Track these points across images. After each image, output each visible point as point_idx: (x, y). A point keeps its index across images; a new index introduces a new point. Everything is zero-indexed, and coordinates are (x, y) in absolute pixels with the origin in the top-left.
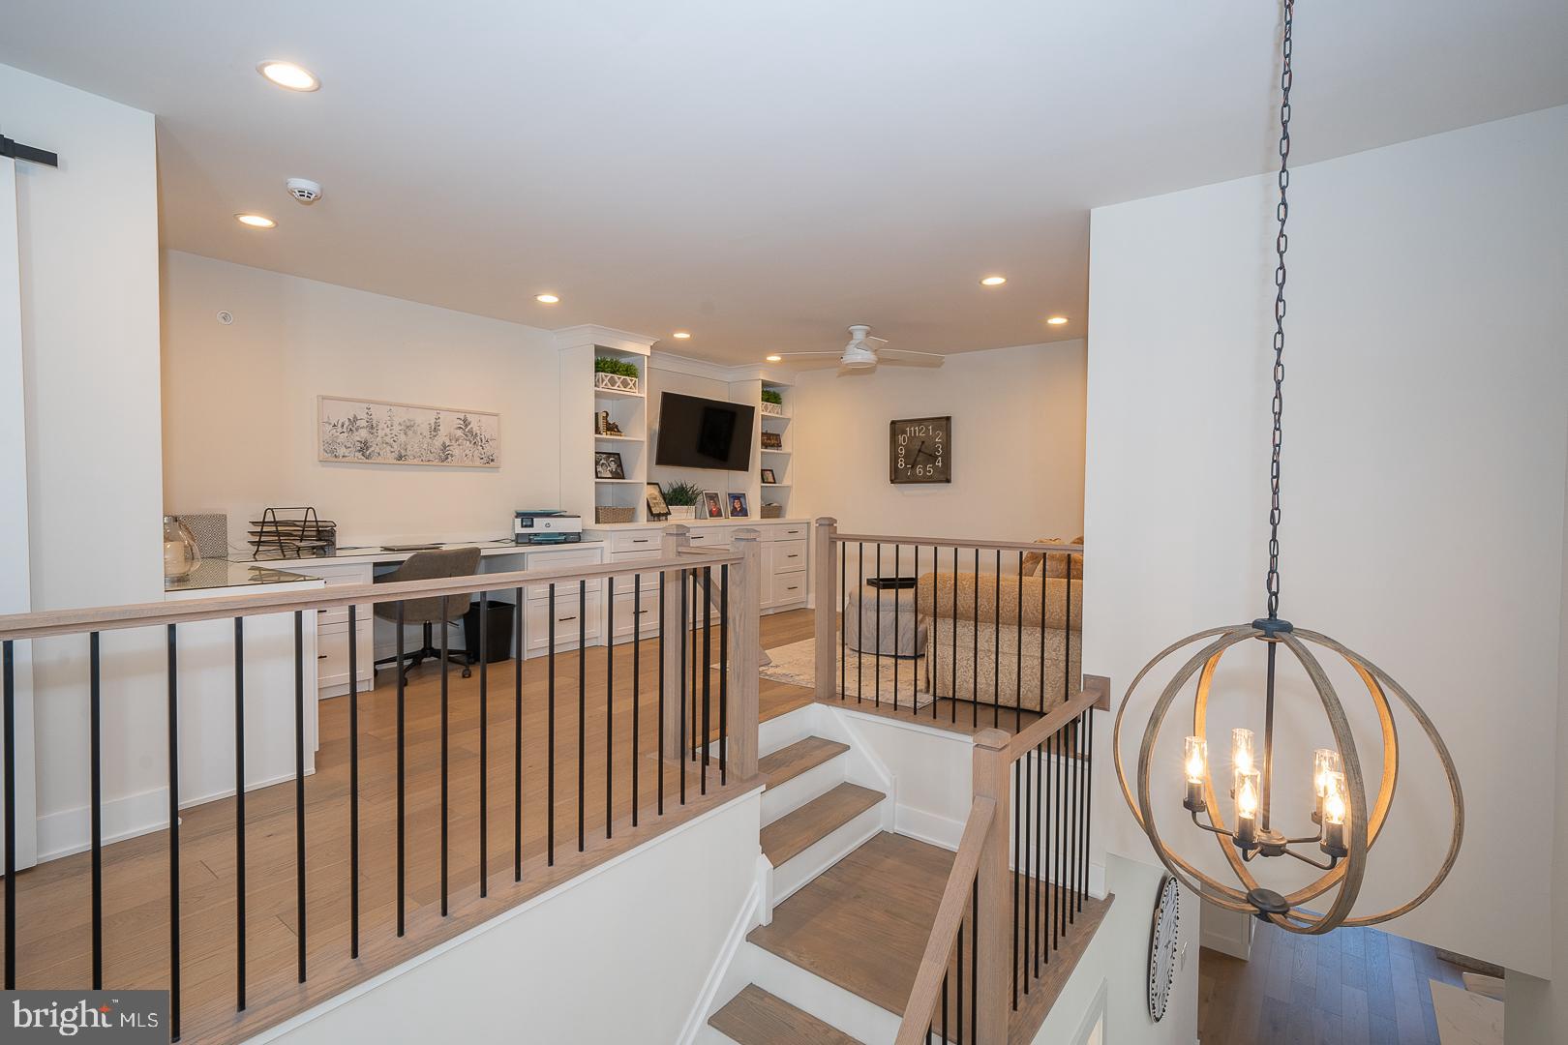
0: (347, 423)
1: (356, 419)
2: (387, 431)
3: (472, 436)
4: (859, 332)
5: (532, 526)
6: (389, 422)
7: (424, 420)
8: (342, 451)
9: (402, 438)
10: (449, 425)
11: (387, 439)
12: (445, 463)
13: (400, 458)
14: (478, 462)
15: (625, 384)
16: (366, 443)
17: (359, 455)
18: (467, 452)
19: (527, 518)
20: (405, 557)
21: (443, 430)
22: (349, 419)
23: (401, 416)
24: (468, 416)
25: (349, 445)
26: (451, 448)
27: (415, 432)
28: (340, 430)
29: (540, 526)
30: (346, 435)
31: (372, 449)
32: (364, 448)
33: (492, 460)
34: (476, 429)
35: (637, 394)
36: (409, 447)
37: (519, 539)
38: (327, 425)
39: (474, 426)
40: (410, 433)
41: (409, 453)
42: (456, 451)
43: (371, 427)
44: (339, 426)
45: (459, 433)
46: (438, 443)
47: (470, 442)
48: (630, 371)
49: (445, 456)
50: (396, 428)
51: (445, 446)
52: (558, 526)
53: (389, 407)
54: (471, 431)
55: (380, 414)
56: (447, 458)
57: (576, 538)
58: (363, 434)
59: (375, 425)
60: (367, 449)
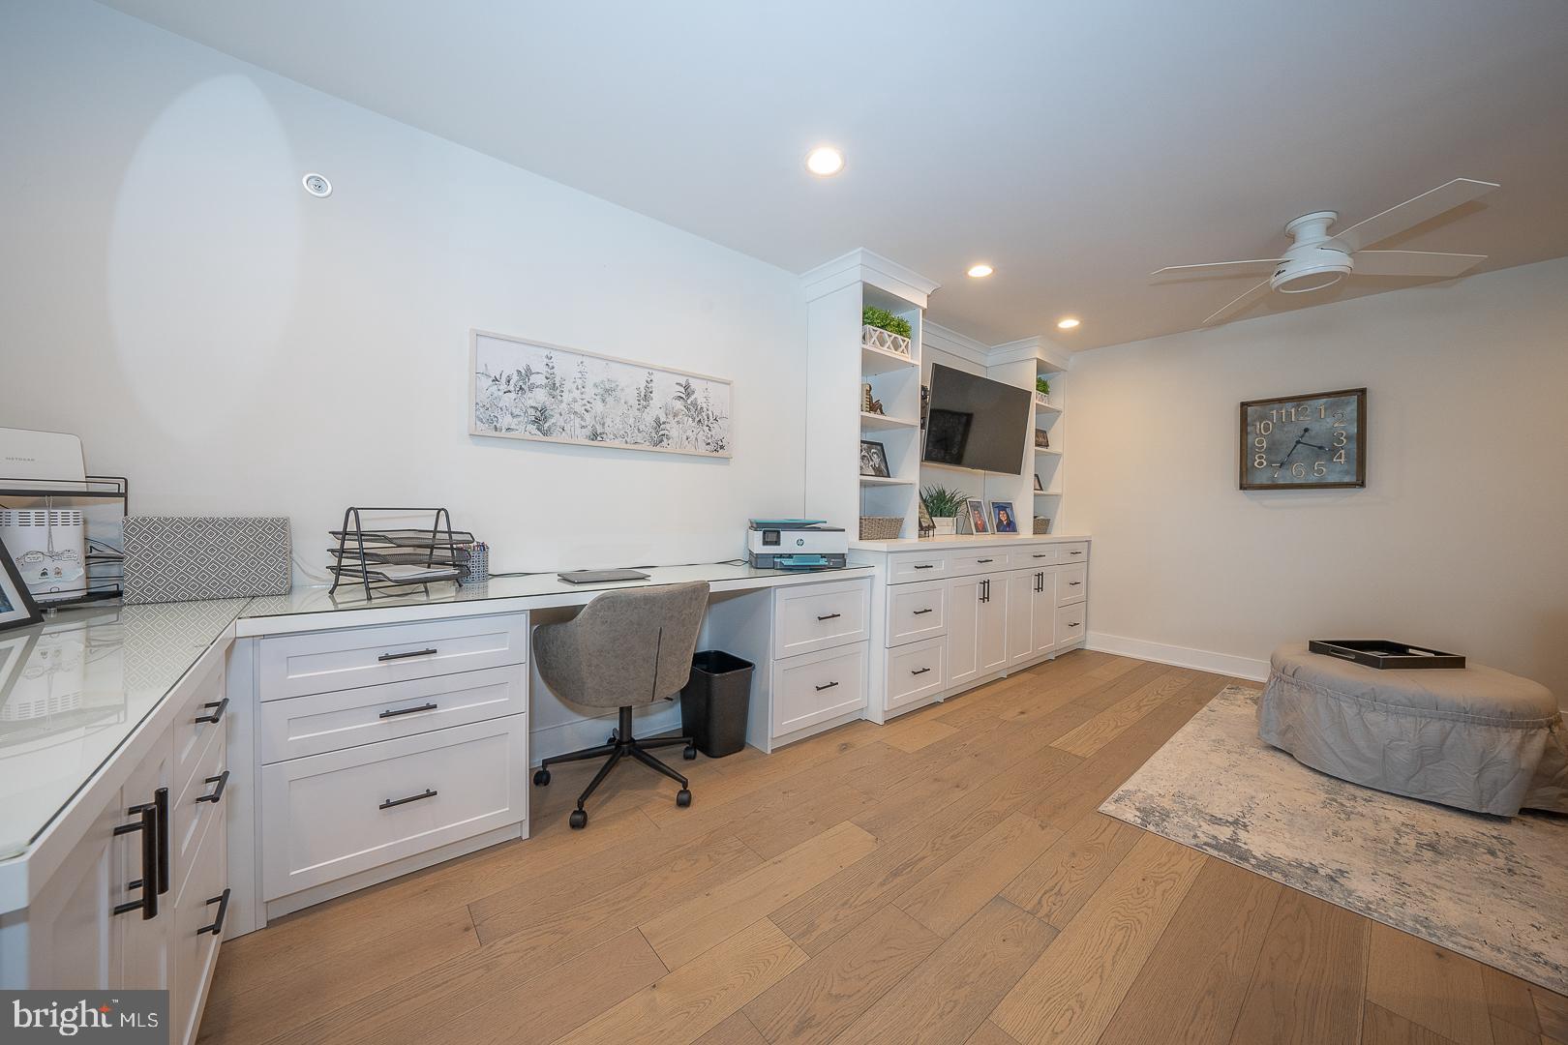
0: (515, 378)
1: (529, 372)
2: (577, 394)
3: (696, 412)
4: (1311, 228)
5: (777, 543)
6: (579, 382)
7: (630, 383)
8: (506, 421)
9: (598, 406)
10: (665, 392)
11: (578, 407)
12: (658, 449)
13: (595, 436)
14: (703, 449)
15: (896, 347)
16: (543, 411)
17: (532, 428)
18: (689, 433)
19: (771, 532)
21: (657, 400)
22: (519, 372)
23: (597, 373)
24: (692, 381)
25: (517, 412)
26: (668, 426)
27: (617, 400)
28: (504, 387)
29: (789, 542)
30: (513, 395)
31: (553, 421)
32: (541, 418)
33: (722, 447)
34: (701, 402)
35: (909, 360)
36: (608, 422)
37: (757, 562)
38: (483, 378)
39: (699, 396)
40: (610, 400)
41: (607, 430)
42: (673, 430)
43: (553, 387)
44: (504, 380)
45: (679, 405)
46: (649, 417)
47: (694, 420)
48: (902, 329)
49: (659, 437)
50: (590, 391)
51: (658, 423)
52: (816, 544)
53: (580, 359)
54: (694, 404)
55: (566, 368)
56: (661, 441)
57: (838, 561)
58: (540, 397)
59: (558, 385)
60: (546, 419)
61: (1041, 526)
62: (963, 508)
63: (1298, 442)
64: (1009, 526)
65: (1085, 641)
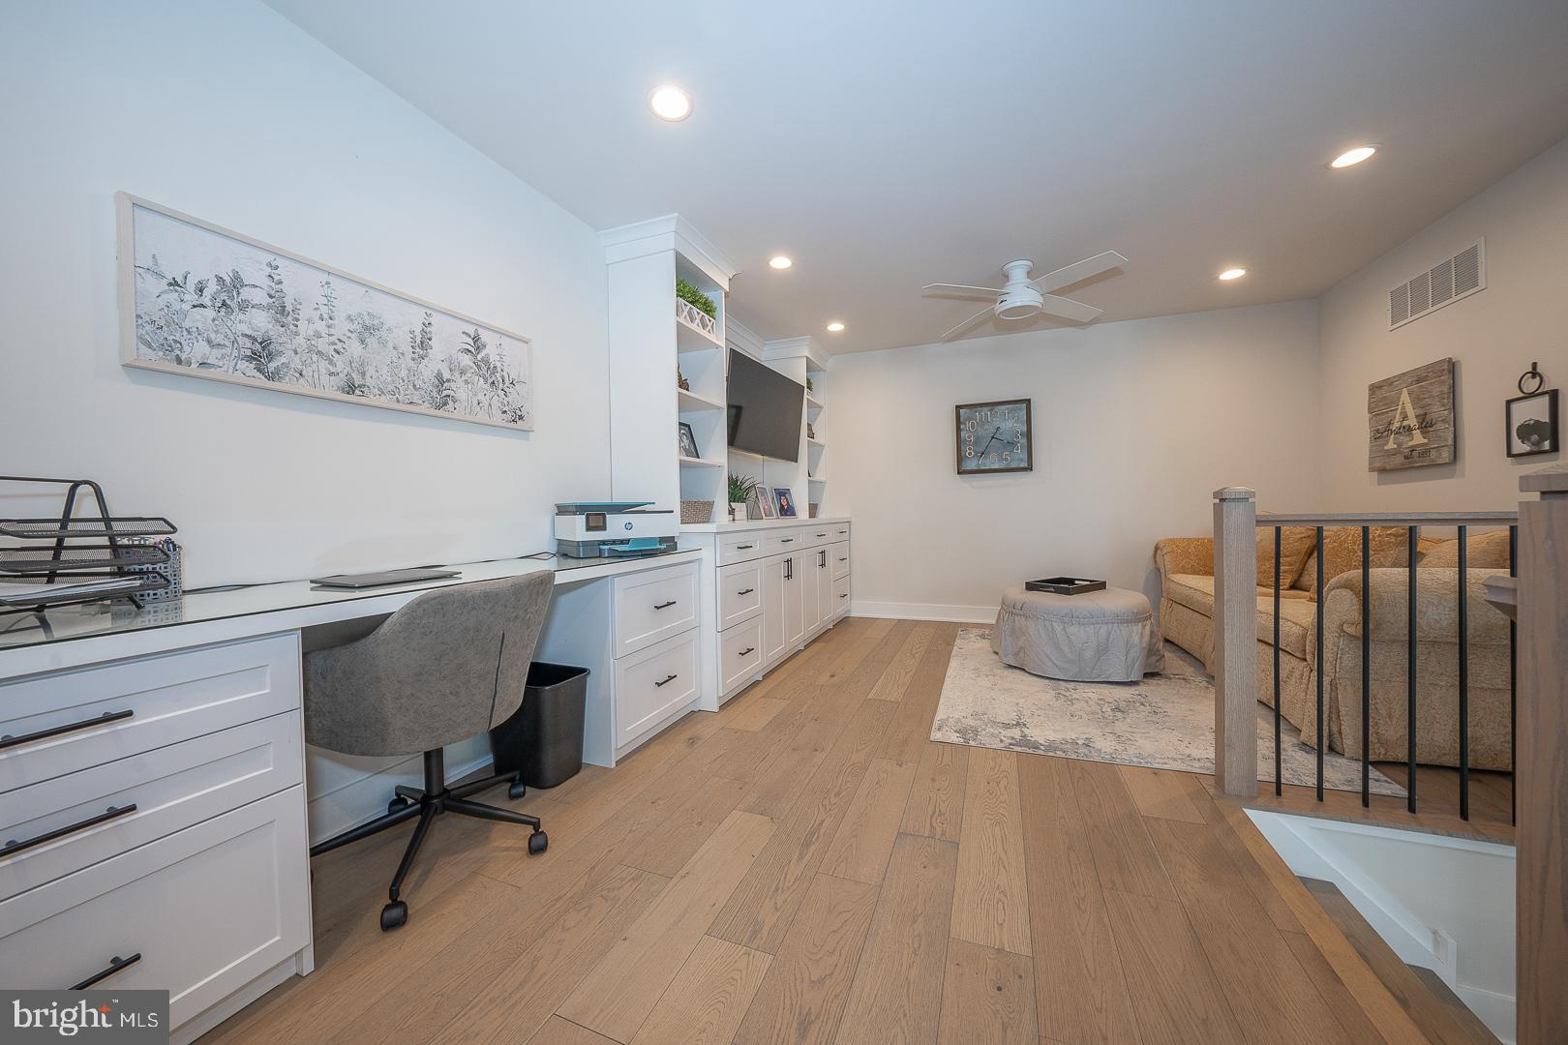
0: (212, 287)
1: (237, 283)
2: (321, 326)
3: (489, 372)
4: (1018, 270)
5: (603, 528)
6: (324, 310)
7: (404, 324)
8: (199, 350)
9: (355, 349)
10: (448, 342)
11: (322, 345)
12: (441, 413)
13: (351, 388)
14: (498, 418)
15: (704, 326)
16: (265, 343)
17: (250, 368)
18: (481, 397)
19: (596, 515)
20: (392, 603)
21: (437, 350)
22: (220, 279)
23: (350, 303)
24: (481, 331)
25: (219, 339)
26: (453, 385)
27: (383, 343)
28: (191, 297)
29: (616, 527)
30: (210, 313)
31: (283, 360)
32: (261, 353)
33: (521, 418)
34: (494, 359)
35: (715, 341)
36: (370, 371)
37: (567, 552)
38: (149, 278)
39: (491, 351)
40: (372, 341)
41: (369, 381)
42: (461, 391)
43: (281, 311)
44: (191, 285)
45: (466, 360)
46: (428, 370)
47: (486, 381)
48: (708, 308)
49: (442, 398)
50: (341, 327)
51: (441, 381)
52: (644, 527)
53: (325, 278)
54: (486, 361)
55: (299, 285)
56: (446, 404)
57: (669, 545)
58: (260, 322)
59: (289, 308)
60: (271, 357)
61: (813, 510)
62: (752, 493)
63: (993, 437)
64: (787, 511)
65: (849, 611)
